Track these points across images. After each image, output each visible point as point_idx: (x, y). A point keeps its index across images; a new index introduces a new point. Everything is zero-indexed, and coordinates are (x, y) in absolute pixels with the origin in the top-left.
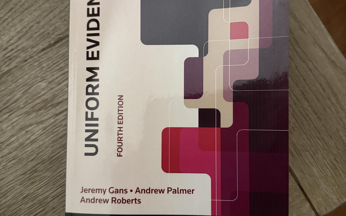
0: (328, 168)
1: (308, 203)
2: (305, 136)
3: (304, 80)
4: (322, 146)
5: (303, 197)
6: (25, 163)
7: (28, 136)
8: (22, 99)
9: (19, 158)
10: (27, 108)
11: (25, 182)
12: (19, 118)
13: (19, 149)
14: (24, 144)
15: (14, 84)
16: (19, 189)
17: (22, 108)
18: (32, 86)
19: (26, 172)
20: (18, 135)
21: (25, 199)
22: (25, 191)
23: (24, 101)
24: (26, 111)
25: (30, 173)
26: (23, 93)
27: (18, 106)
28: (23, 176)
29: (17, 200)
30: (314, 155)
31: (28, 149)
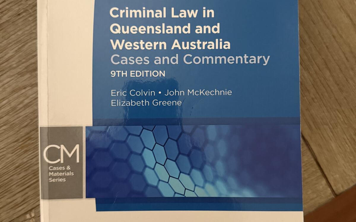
0: (347, 143)
1: (324, 179)
2: (325, 108)
3: (327, 47)
4: (342, 120)
5: (319, 173)
6: (17, 129)
7: (21, 99)
8: (15, 57)
9: (10, 124)
10: (20, 68)
11: (17, 150)
12: (11, 79)
13: (11, 113)
14: (17, 108)
15: (5, 41)
16: (10, 158)
17: (15, 68)
18: (27, 44)
19: (18, 140)
20: (10, 98)
21: (17, 169)
22: (17, 161)
23: (17, 61)
24: (19, 71)
25: (23, 141)
26: (16, 51)
27: (10, 66)
28: (15, 143)
29: (9, 170)
30: (333, 129)
31: (21, 114)
